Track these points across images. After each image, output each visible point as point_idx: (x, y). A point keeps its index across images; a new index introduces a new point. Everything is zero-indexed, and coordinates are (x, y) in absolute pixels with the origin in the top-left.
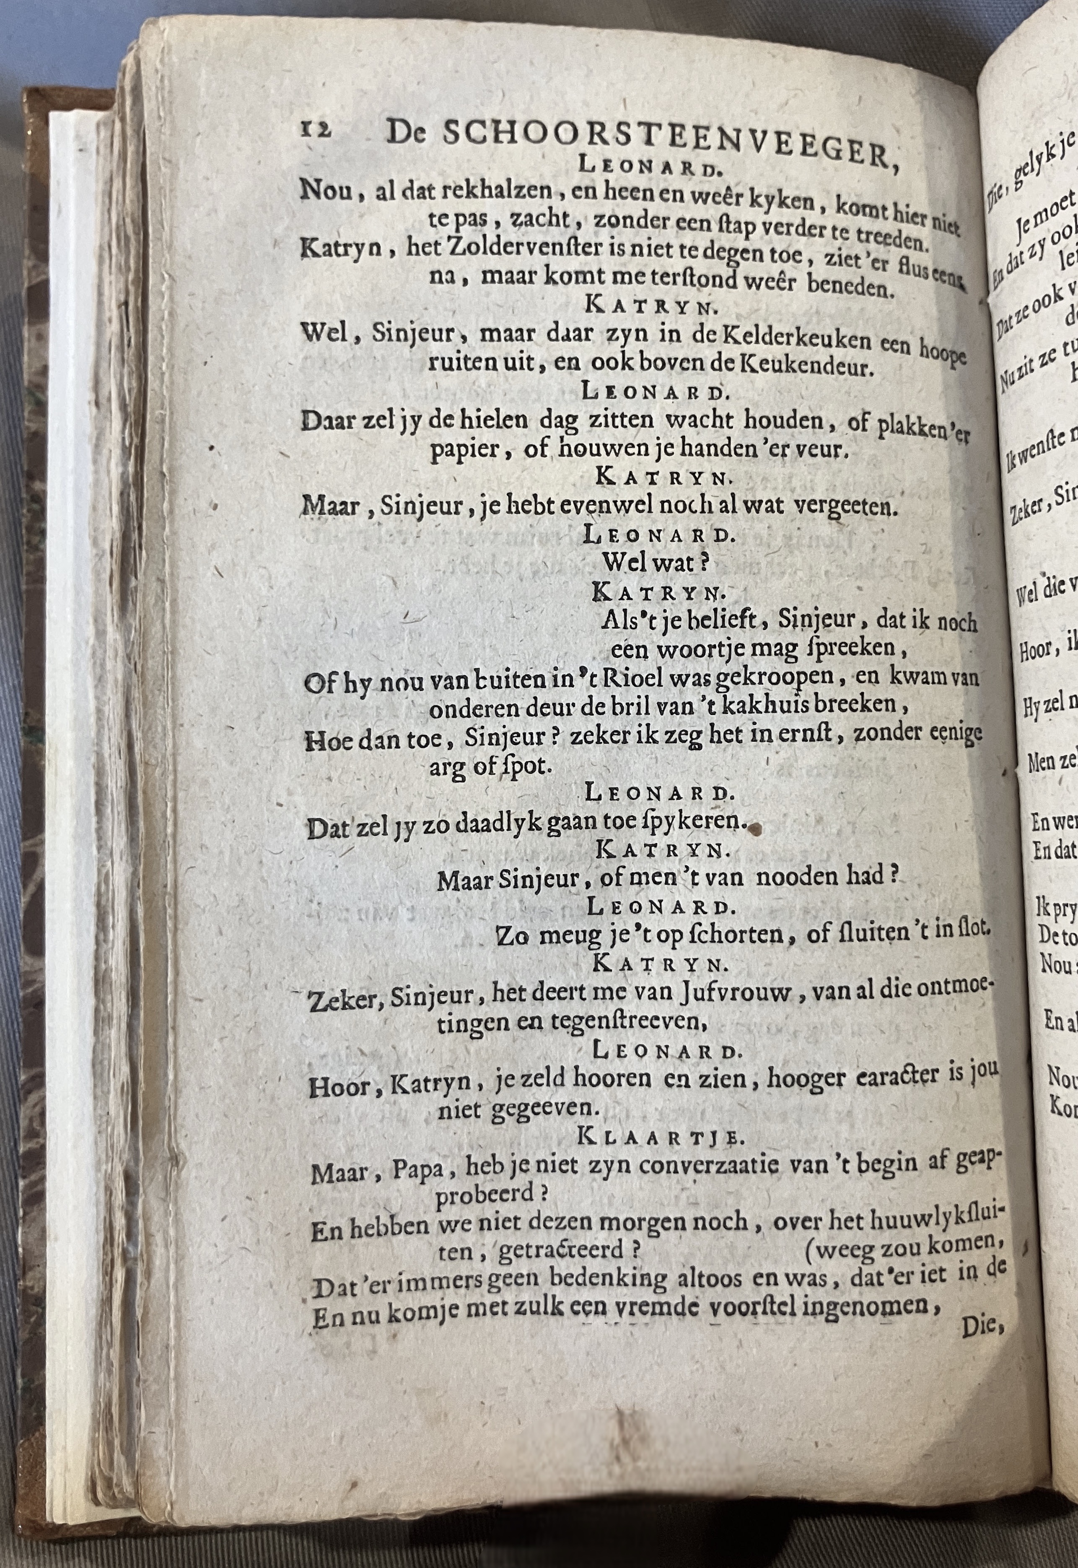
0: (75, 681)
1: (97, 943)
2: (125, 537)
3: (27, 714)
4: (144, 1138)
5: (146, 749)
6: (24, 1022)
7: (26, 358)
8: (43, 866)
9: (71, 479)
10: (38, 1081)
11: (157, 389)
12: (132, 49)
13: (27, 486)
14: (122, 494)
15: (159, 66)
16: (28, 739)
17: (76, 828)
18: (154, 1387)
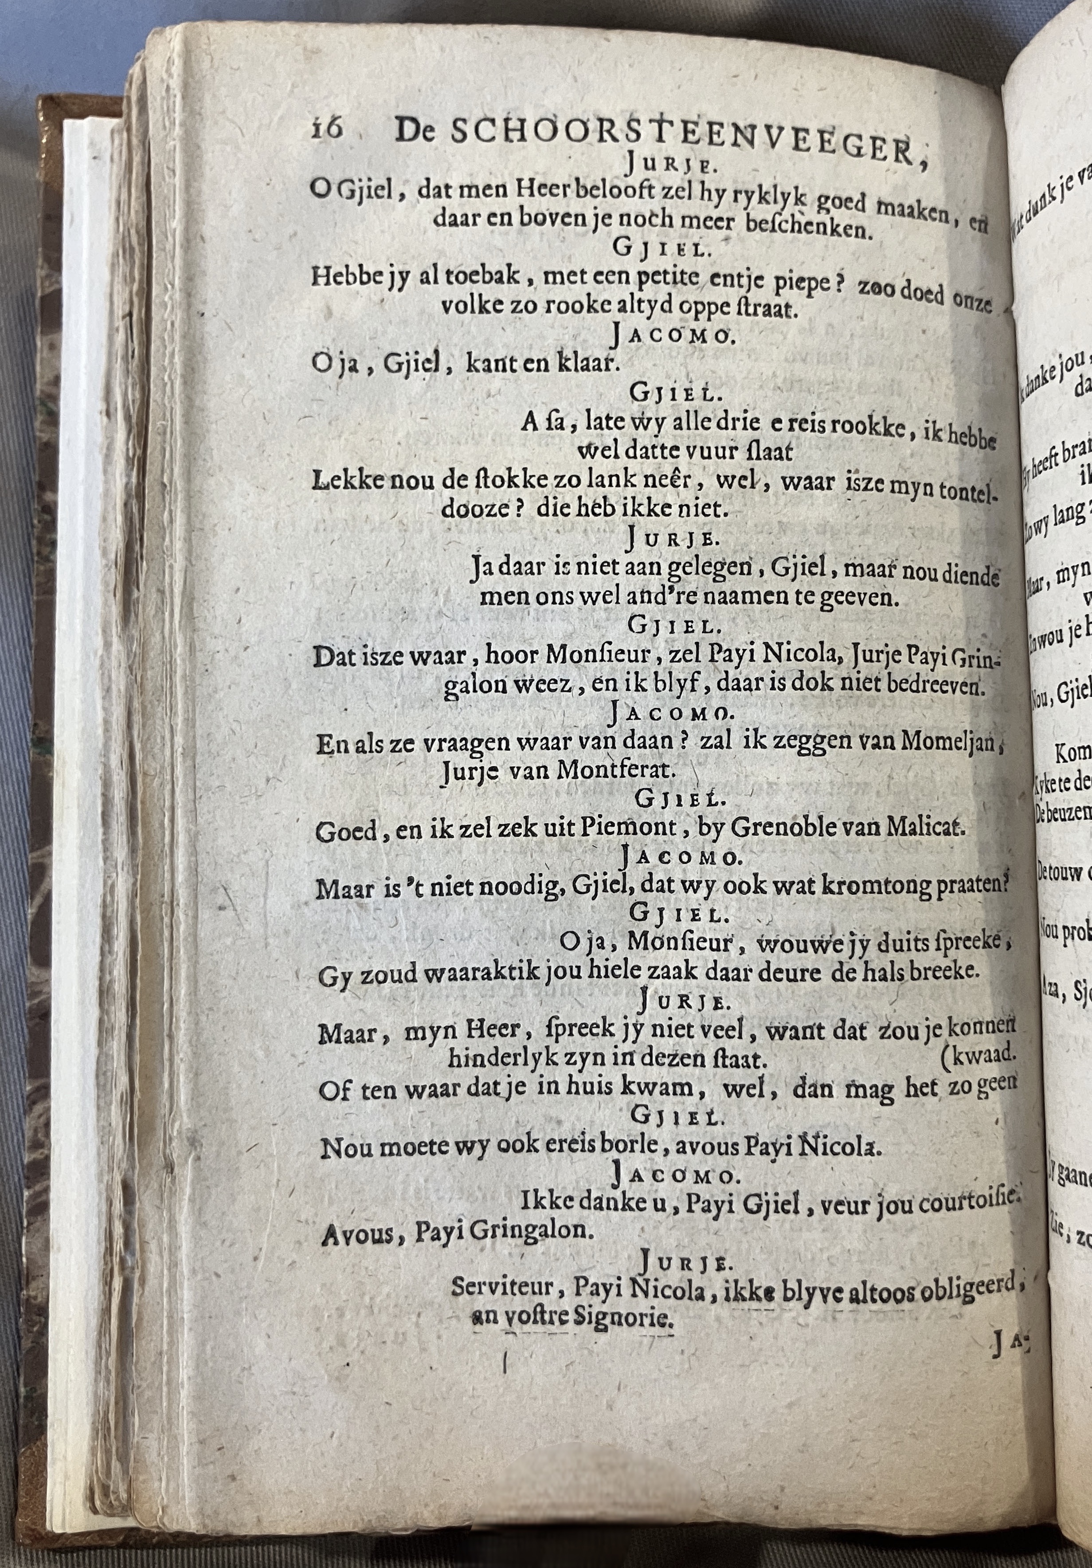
0: (84, 692)
1: (102, 954)
2: (129, 547)
3: (35, 725)
4: (139, 1146)
5: (144, 759)
6: (30, 1033)
7: (38, 368)
8: (51, 877)
9: (81, 489)
10: (43, 1092)
11: (159, 400)
12: (139, 58)
13: (39, 497)
14: (126, 505)
15: (165, 76)
16: (38, 751)
17: (82, 839)
18: (148, 1394)
